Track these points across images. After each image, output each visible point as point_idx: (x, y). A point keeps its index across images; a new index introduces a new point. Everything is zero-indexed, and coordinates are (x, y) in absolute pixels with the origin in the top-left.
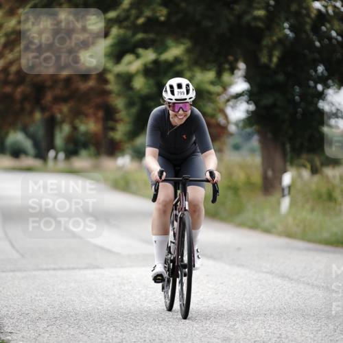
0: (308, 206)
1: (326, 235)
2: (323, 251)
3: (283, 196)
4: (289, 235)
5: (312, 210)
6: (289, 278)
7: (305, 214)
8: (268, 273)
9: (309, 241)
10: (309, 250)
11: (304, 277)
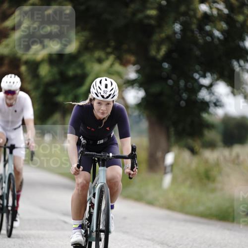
0: (188, 183)
1: (201, 208)
2: (198, 223)
3: (165, 173)
4: (170, 208)
5: (191, 186)
6: (168, 245)
7: (184, 190)
8: (149, 240)
9: (187, 213)
10: (186, 221)
11: (181, 245)
